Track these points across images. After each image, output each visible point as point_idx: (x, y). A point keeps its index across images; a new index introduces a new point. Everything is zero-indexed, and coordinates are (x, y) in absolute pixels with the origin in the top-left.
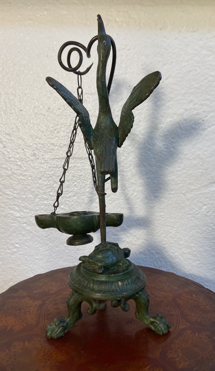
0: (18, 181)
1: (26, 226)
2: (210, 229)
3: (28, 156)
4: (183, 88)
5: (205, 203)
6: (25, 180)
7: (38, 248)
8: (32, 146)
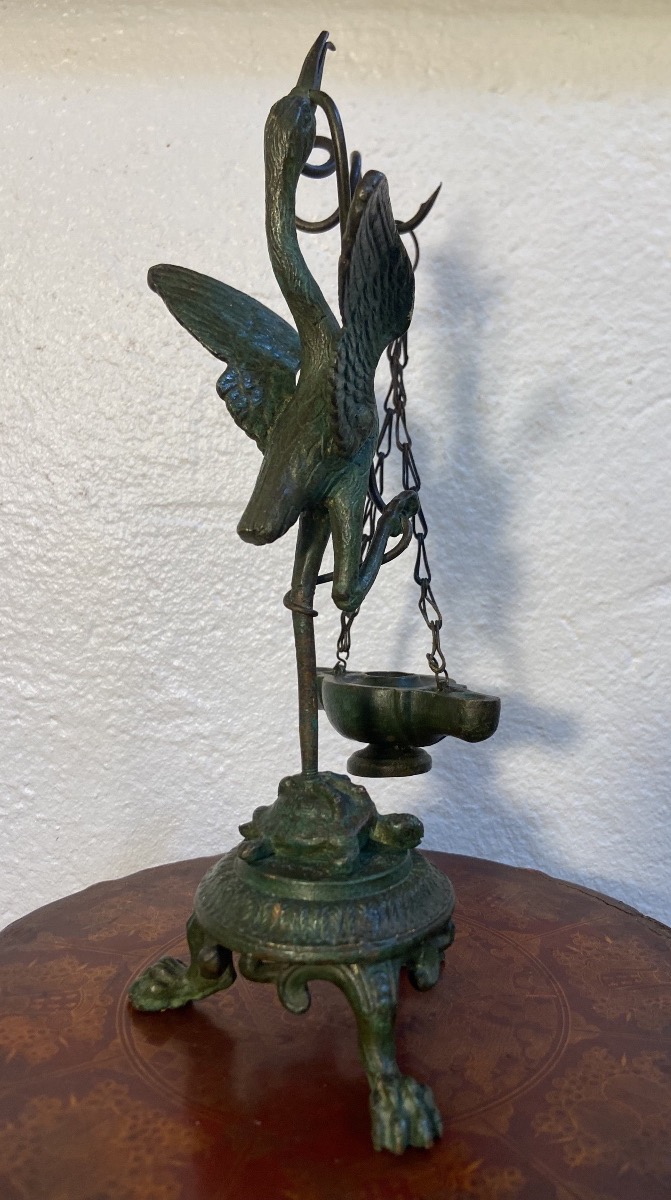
0: (31, 581)
1: (56, 728)
2: (655, 729)
3: (62, 497)
4: (567, 279)
5: (637, 646)
6: (52, 576)
7: (97, 797)
8: (76, 466)
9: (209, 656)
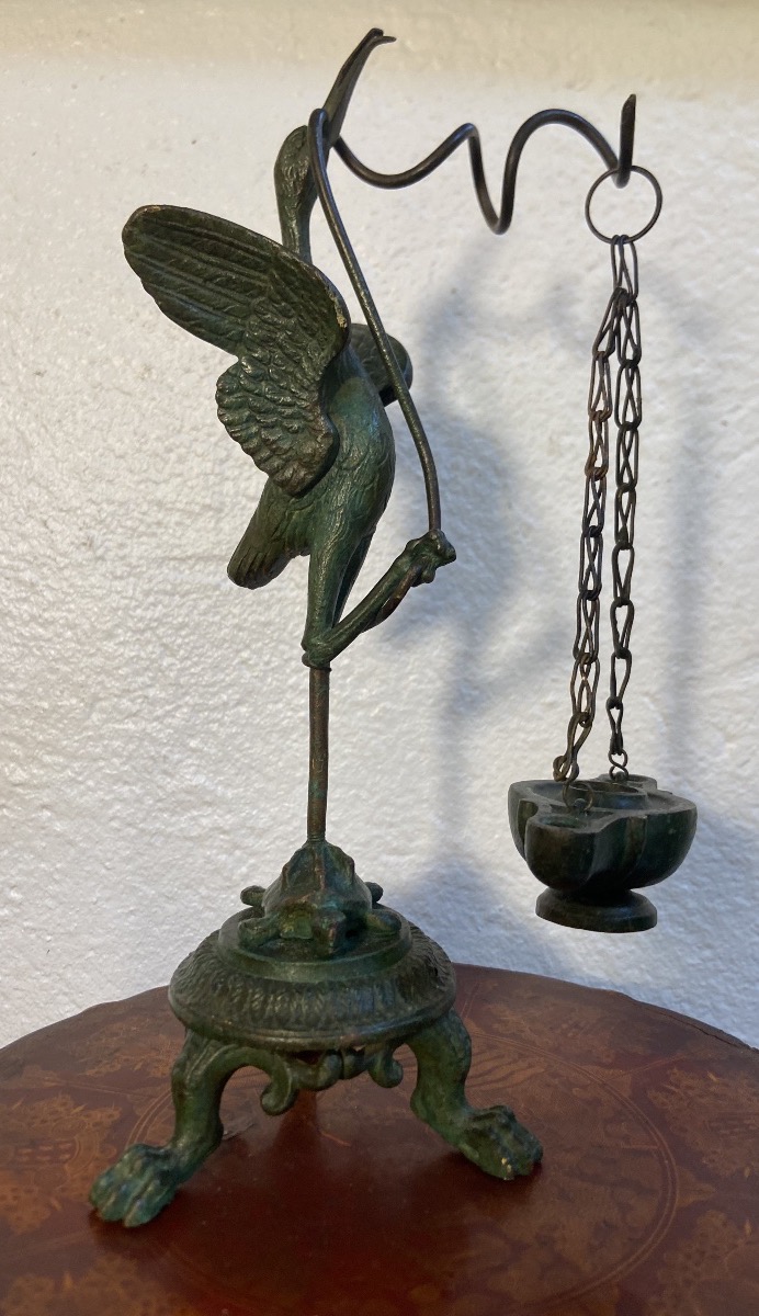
0: (24, 645)
1: (50, 819)
3: (63, 547)
5: (731, 729)
6: (49, 640)
7: (95, 903)
8: (79, 512)
9: (233, 736)
